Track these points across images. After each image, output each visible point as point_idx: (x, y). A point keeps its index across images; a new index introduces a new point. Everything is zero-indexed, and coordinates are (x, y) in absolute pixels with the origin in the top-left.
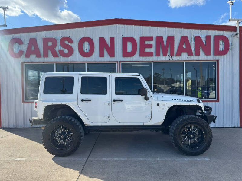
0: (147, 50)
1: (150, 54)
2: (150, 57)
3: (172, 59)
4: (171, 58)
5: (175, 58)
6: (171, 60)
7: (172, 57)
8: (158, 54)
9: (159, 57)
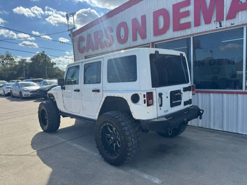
0: (183, 21)
1: (187, 26)
2: (187, 29)
3: (221, 26)
4: (218, 26)
5: (226, 24)
6: (219, 28)
7: (220, 24)
8: (197, 24)
9: (200, 27)
